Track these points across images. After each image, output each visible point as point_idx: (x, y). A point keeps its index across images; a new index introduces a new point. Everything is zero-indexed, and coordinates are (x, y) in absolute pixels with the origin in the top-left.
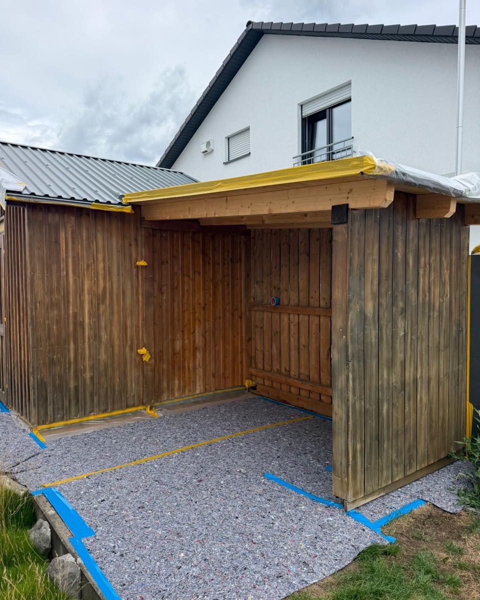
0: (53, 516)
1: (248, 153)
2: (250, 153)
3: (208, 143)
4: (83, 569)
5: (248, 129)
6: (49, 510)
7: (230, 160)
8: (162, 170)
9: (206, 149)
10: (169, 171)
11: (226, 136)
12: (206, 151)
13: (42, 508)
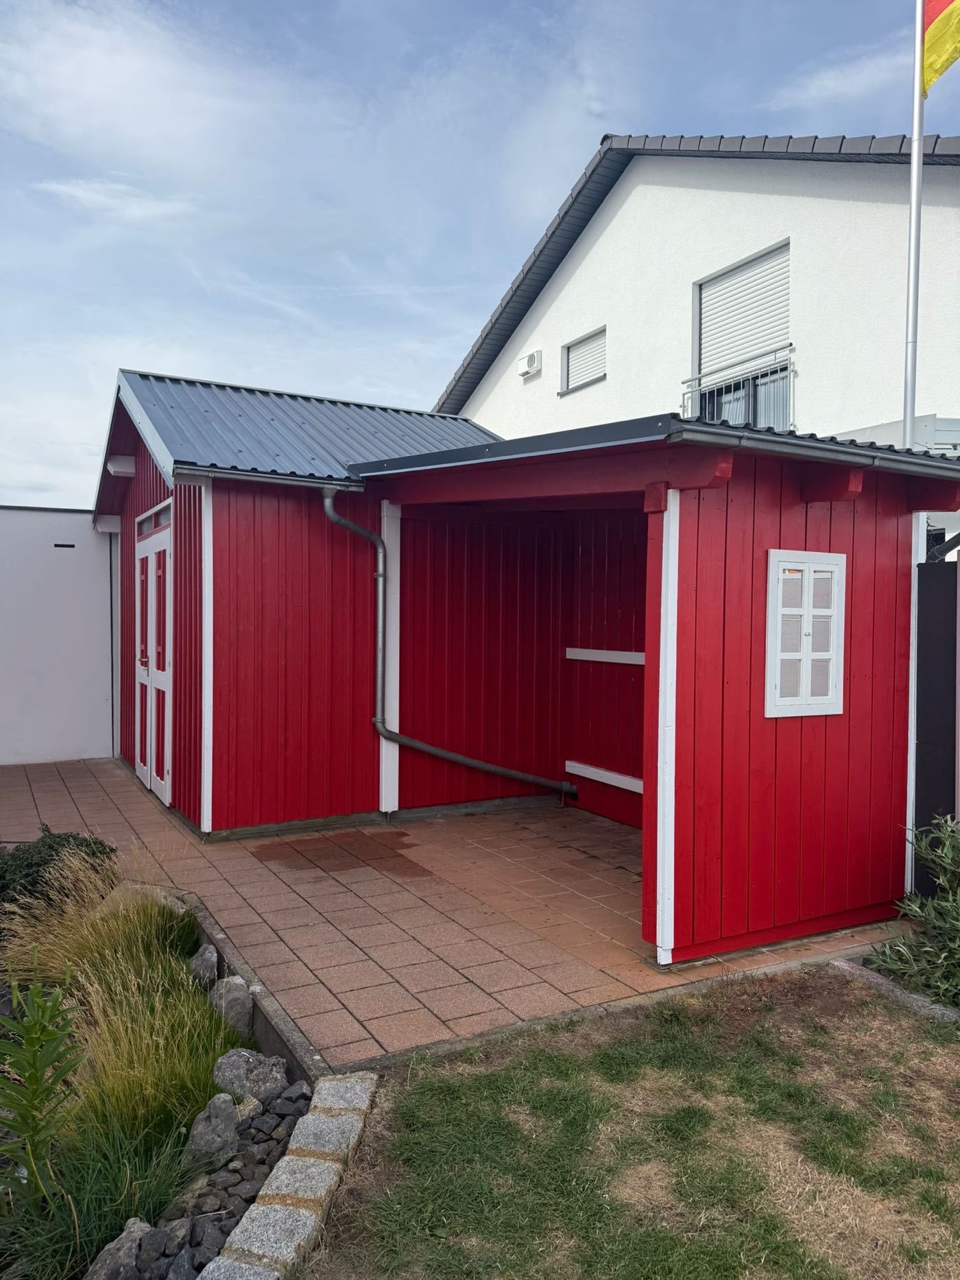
0: (222, 940)
1: (602, 374)
2: (605, 375)
3: (531, 359)
4: (256, 997)
5: (602, 332)
6: (218, 934)
7: (570, 387)
8: (444, 418)
9: (526, 369)
10: (455, 419)
11: (563, 345)
12: (527, 373)
13: (208, 931)
